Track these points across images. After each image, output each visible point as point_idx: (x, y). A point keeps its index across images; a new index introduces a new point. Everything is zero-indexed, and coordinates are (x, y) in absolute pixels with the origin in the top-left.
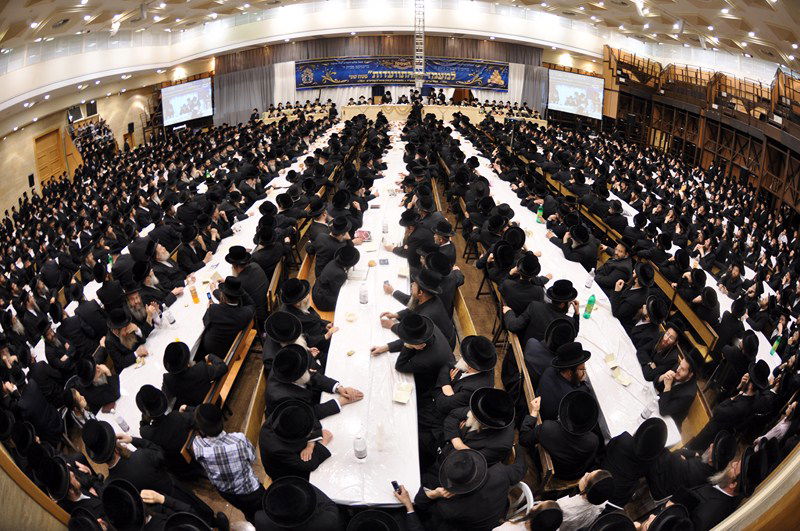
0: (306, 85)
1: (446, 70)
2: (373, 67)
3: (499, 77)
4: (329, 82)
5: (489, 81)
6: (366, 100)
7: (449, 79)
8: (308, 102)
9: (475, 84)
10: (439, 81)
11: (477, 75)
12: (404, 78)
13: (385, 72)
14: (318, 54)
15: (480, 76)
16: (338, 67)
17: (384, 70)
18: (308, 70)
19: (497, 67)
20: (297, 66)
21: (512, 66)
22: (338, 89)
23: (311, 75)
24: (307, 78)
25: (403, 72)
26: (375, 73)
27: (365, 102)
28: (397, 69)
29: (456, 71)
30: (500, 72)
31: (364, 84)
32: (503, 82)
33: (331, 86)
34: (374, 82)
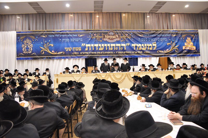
0: (26, 55)
1: (149, 41)
2: (85, 41)
3: (192, 43)
4: (47, 54)
5: (184, 48)
6: (80, 69)
7: (151, 49)
8: (27, 70)
9: (173, 52)
10: (143, 51)
11: (174, 44)
12: (113, 51)
13: (96, 45)
14: (38, 26)
15: (176, 44)
16: (55, 39)
17: (95, 43)
18: (28, 41)
19: (188, 35)
20: (18, 36)
21: (200, 31)
22: (55, 60)
23: (31, 46)
24: (27, 48)
25: (112, 45)
26: (87, 45)
27: (78, 71)
28: (107, 42)
29: (157, 41)
30: (192, 39)
31: (79, 55)
32: (195, 48)
33: (49, 57)
34: (87, 54)
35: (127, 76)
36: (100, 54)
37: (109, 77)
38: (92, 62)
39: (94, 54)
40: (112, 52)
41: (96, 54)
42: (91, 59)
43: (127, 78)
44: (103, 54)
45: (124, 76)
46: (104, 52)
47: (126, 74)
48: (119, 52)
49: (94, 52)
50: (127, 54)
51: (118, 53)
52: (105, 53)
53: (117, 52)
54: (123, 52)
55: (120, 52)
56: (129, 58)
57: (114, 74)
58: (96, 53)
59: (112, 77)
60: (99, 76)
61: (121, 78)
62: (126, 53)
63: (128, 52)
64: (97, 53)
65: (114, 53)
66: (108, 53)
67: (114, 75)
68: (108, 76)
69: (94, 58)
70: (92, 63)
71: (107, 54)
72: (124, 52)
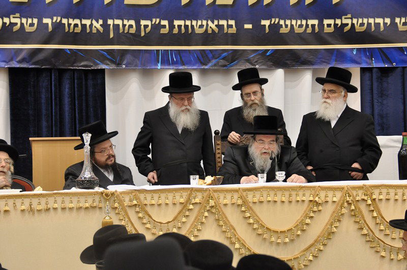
12: (236, 9)
34: (22, 36)
35: (354, 214)
36: (135, 39)
37: (211, 219)
38: (67, 100)
39: (83, 36)
40: (229, 25)
41: (102, 38)
42: (62, 72)
43: (348, 226)
44: (154, 37)
45: (328, 212)
46: (165, 23)
47: (339, 195)
48: (286, 25)
49: (87, 22)
50: (352, 36)
51: (275, 27)
52: (172, 27)
53: (266, 23)
54: (321, 24)
55: (297, 24)
56: (370, 70)
57: (250, 198)
58: (98, 25)
59: (233, 217)
60: (132, 213)
61: (302, 226)
62: (339, 29)
63: (360, 23)
64: (105, 26)
65: (248, 26)
66: (199, 25)
67: (244, 207)
68: (200, 214)
69: (81, 65)
70: (67, 108)
71: (186, 37)
72: (326, 22)
